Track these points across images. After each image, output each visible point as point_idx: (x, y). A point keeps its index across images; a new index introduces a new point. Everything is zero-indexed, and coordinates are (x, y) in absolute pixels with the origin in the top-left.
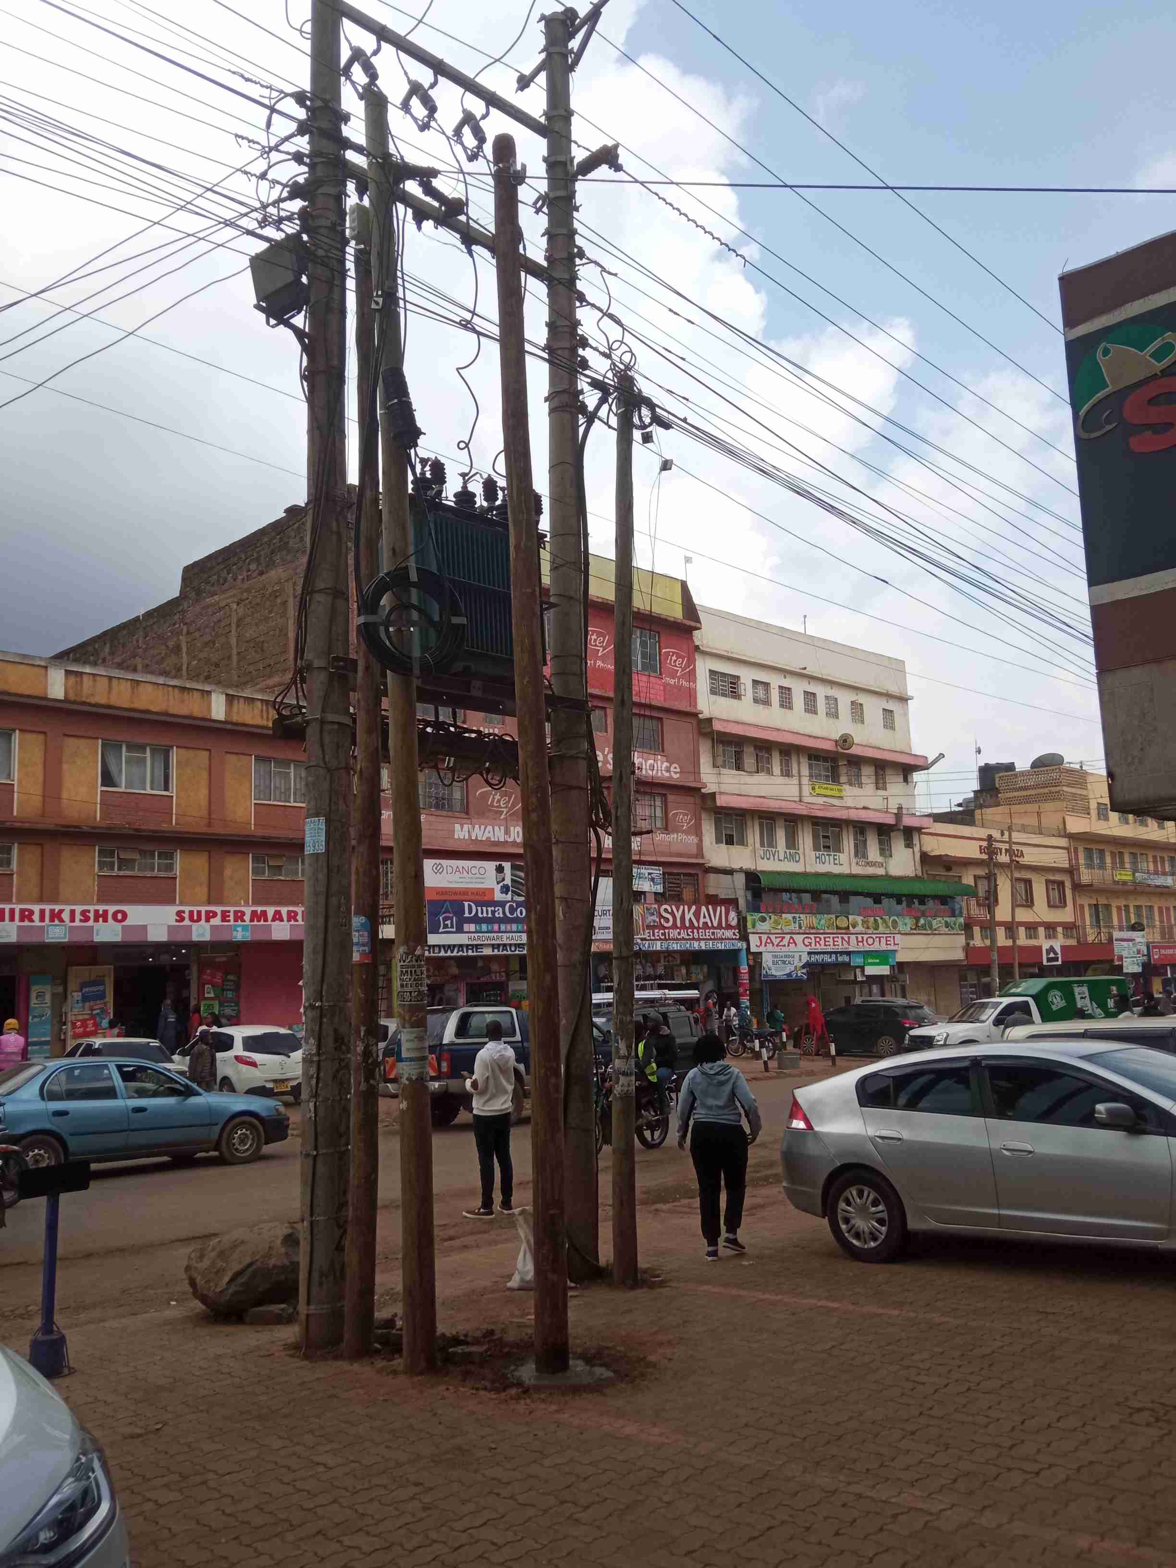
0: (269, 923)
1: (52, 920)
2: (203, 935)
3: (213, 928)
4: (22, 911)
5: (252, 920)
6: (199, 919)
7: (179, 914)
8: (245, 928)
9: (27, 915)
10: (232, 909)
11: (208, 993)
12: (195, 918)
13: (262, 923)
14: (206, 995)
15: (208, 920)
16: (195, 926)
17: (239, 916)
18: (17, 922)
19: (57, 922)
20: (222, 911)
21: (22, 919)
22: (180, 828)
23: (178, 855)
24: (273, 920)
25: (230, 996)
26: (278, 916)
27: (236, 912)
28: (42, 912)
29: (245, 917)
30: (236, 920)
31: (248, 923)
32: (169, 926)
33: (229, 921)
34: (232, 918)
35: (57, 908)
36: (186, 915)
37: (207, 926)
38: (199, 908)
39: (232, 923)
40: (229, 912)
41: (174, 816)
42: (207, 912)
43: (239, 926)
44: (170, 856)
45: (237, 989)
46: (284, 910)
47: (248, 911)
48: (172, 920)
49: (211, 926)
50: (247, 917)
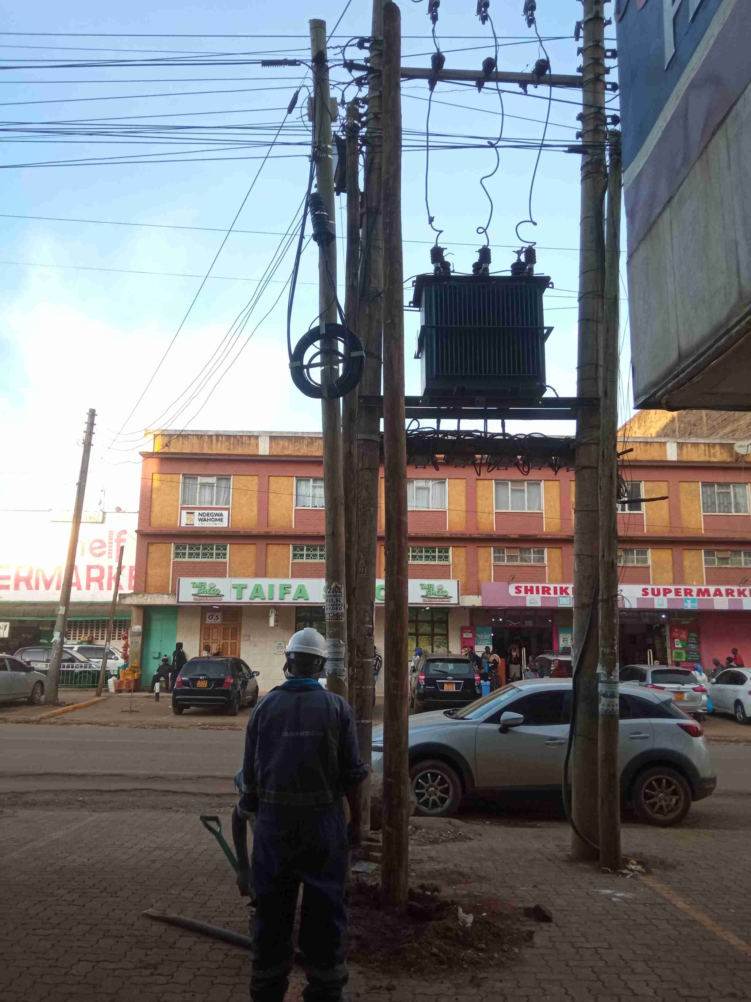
0: (712, 597)
1: (561, 593)
2: (662, 605)
3: (669, 600)
4: (543, 588)
5: (698, 595)
6: (659, 594)
7: (644, 590)
8: (693, 601)
9: (546, 590)
10: (683, 587)
11: (678, 645)
12: (656, 593)
13: (706, 597)
14: (676, 646)
15: (665, 595)
16: (656, 598)
17: (688, 592)
18: (541, 594)
19: (564, 595)
20: (675, 589)
21: (543, 593)
22: (649, 535)
23: (649, 552)
24: (715, 595)
25: (694, 647)
26: (718, 593)
27: (686, 590)
28: (555, 588)
29: (692, 593)
30: (686, 595)
31: (695, 596)
32: (638, 599)
33: (681, 596)
34: (683, 593)
35: (564, 586)
36: (649, 591)
37: (665, 599)
38: (659, 587)
39: (683, 597)
40: (680, 589)
41: (645, 527)
42: (665, 590)
43: (689, 599)
44: (645, 553)
45: (698, 643)
46: (723, 589)
47: (695, 589)
48: (640, 594)
49: (668, 599)
50: (694, 593)
